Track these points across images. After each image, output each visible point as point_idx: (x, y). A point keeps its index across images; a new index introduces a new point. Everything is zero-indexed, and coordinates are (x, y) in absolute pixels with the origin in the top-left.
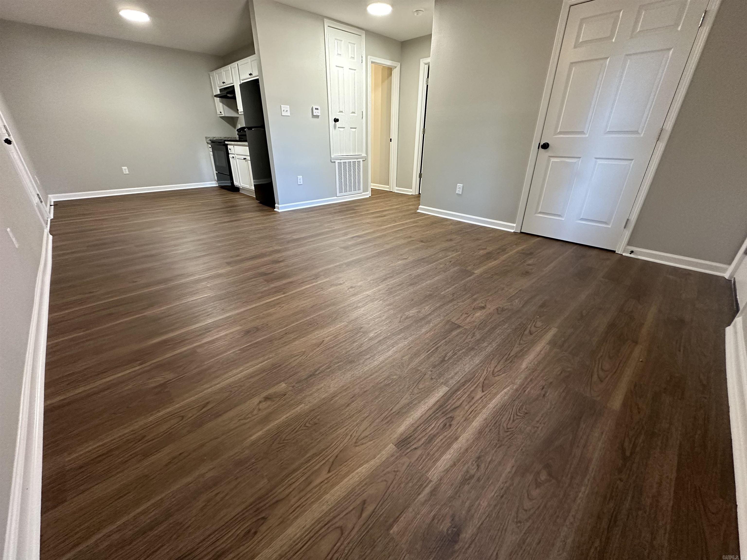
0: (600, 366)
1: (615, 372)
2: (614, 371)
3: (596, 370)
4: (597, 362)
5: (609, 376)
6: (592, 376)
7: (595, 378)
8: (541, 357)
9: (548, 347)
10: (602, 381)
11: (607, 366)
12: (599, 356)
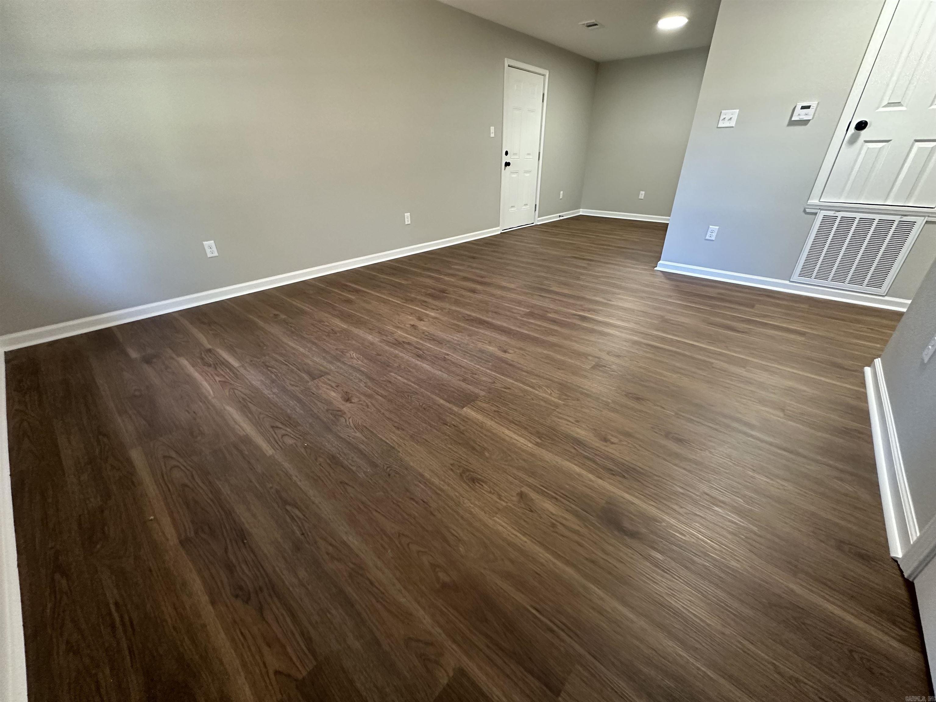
0: (182, 467)
1: (163, 477)
2: (166, 478)
3: (181, 460)
4: (189, 468)
5: (163, 467)
6: (176, 452)
7: (173, 454)
8: (232, 423)
9: (242, 433)
10: (165, 457)
11: (177, 474)
12: (196, 477)
